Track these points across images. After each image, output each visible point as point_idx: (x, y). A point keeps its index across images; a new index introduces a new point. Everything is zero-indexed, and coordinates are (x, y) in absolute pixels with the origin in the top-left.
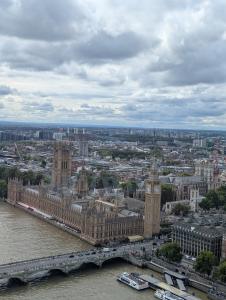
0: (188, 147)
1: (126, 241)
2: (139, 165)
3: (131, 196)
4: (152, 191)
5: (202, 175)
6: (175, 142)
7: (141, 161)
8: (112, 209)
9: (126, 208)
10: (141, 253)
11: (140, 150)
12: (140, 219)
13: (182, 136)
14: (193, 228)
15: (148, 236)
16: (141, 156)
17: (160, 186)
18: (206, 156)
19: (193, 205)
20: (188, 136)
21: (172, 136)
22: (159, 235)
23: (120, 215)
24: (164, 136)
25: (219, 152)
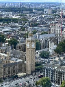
0: (41, 14)
1: (17, 77)
2: (16, 27)
3: (15, 48)
4: (30, 46)
5: (54, 33)
6: (34, 11)
7: (16, 24)
8: (5, 58)
9: (14, 57)
10: (27, 84)
11: (14, 17)
12: (23, 63)
13: (37, 7)
14: (56, 68)
15: (28, 73)
16: (15, 21)
17: (35, 43)
18: (52, 19)
19: (51, 51)
20: (40, 7)
21: (31, 7)
22: (35, 72)
23: (11, 62)
24: (27, 7)
25: (60, 17)
